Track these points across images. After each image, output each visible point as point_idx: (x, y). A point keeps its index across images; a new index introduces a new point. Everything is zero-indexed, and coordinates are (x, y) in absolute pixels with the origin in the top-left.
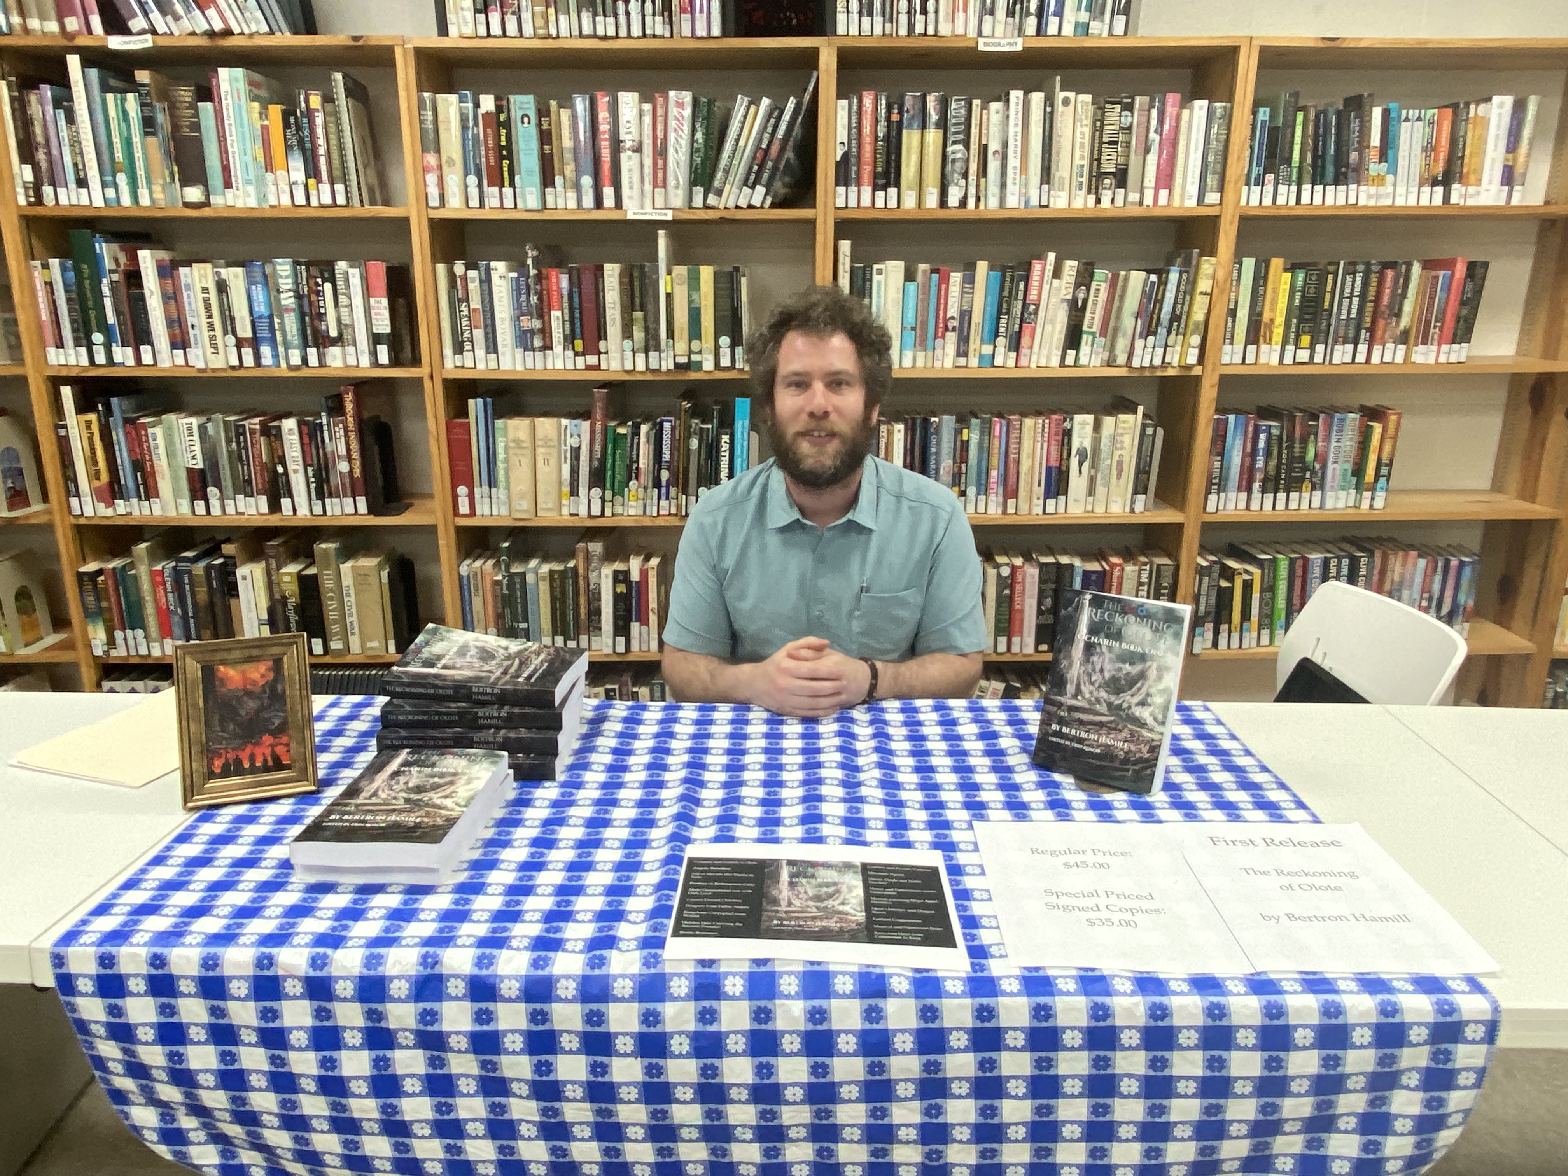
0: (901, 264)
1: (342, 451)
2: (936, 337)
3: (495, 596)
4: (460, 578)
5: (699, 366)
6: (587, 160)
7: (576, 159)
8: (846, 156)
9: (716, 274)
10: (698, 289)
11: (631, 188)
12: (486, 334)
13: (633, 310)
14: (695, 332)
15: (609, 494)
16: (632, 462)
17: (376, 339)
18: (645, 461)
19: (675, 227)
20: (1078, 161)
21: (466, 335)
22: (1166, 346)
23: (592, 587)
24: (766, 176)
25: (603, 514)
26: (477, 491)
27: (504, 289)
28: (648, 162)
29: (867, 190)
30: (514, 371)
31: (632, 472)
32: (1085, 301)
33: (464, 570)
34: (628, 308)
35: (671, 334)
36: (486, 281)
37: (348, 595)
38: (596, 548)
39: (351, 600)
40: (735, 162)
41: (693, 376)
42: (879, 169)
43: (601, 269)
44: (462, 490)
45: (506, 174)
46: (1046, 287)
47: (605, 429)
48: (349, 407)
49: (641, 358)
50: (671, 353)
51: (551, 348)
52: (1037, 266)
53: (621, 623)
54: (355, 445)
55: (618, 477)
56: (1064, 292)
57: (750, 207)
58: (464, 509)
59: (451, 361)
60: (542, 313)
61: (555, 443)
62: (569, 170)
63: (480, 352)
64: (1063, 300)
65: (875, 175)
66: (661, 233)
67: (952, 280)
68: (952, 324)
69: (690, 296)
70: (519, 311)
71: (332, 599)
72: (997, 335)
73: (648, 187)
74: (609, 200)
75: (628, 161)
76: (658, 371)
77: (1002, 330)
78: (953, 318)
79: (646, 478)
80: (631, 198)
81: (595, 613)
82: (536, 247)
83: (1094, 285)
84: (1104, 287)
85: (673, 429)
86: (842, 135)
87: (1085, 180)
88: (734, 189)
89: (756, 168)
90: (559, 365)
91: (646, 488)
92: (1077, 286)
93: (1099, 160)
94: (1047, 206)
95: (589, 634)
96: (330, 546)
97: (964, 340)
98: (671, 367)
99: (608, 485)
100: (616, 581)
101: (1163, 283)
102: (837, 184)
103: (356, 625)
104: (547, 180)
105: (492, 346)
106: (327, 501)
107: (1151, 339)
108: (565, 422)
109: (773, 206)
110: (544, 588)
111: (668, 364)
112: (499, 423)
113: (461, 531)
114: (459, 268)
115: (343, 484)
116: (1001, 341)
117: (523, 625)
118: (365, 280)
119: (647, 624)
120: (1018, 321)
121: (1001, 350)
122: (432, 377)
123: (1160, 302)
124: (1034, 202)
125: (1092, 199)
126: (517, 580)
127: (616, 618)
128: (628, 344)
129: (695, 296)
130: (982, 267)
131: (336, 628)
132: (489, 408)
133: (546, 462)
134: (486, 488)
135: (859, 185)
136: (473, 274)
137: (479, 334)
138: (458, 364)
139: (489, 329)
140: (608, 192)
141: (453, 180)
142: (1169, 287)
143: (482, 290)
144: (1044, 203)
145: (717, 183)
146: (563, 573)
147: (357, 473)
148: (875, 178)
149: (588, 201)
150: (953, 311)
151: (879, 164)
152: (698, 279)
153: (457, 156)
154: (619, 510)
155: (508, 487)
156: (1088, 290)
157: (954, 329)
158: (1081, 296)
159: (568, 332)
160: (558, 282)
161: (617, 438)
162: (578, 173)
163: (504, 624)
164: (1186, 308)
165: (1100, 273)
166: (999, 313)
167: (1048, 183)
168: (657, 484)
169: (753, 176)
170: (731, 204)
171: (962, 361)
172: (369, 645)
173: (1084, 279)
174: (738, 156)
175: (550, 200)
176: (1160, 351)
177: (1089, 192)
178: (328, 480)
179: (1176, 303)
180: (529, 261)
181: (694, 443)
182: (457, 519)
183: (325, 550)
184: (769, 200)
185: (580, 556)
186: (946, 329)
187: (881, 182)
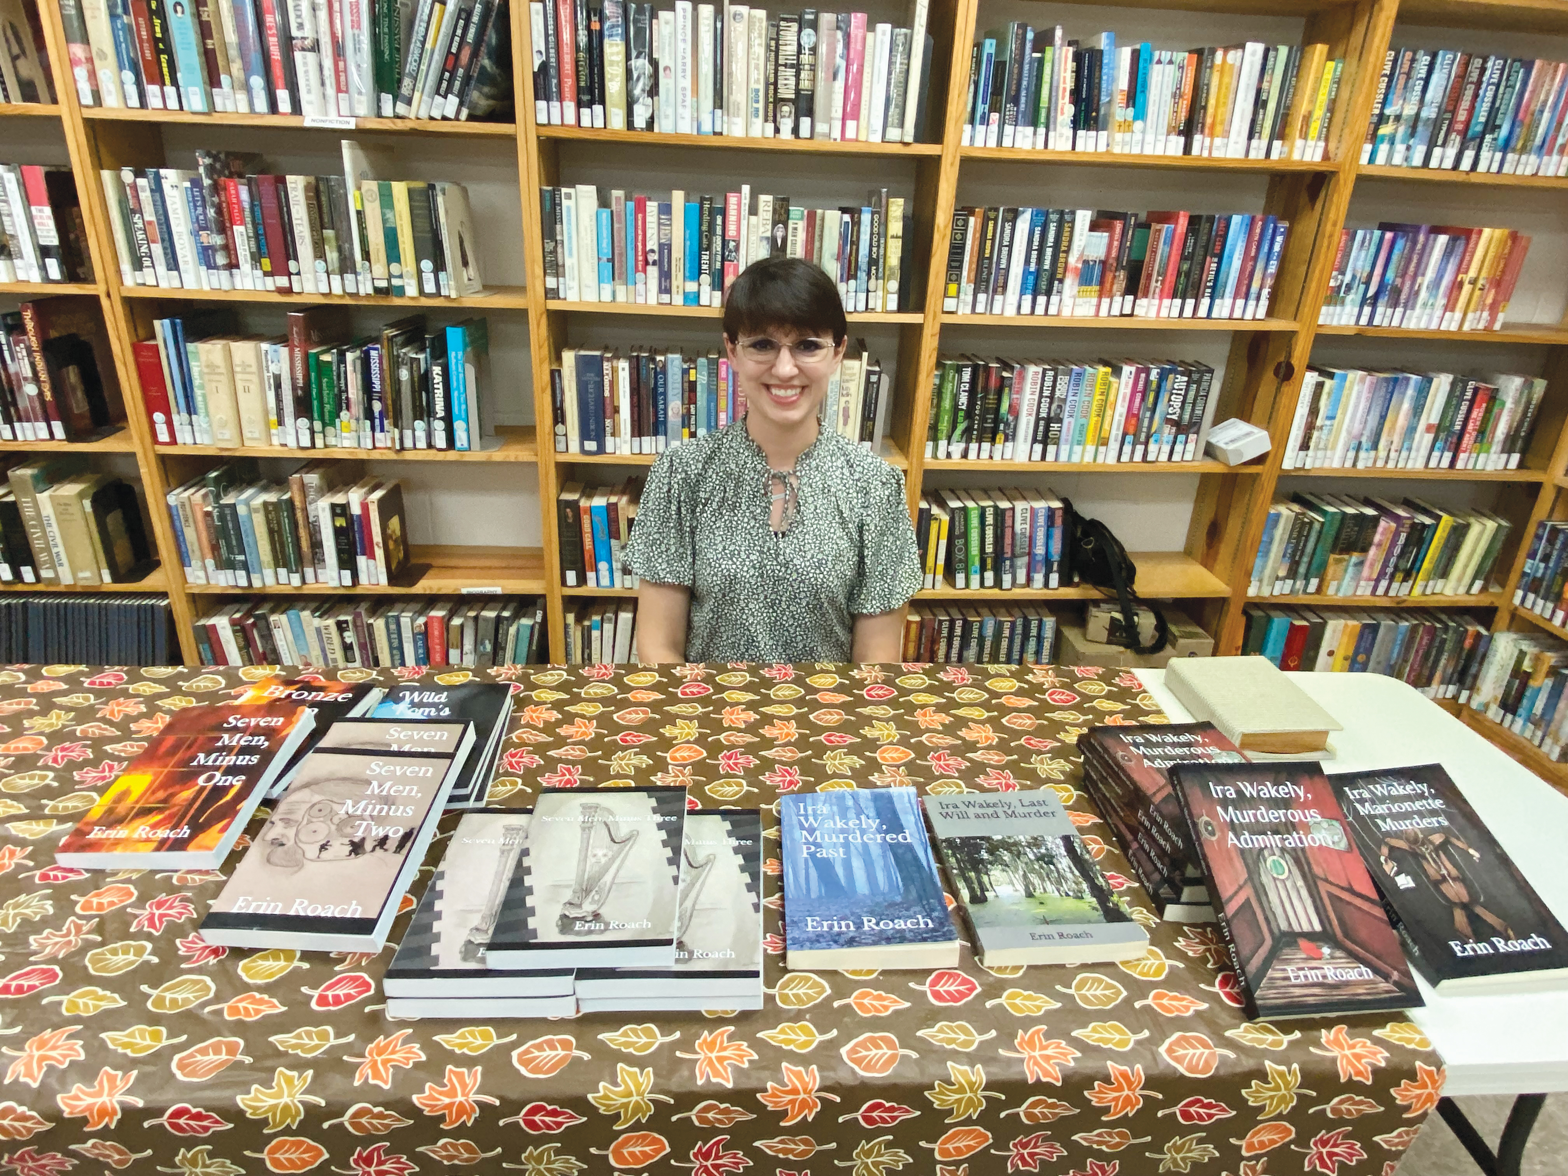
0: (592, 190)
1: (28, 372)
2: (637, 271)
3: (208, 527)
4: (169, 507)
5: (400, 291)
6: (255, 57)
7: (243, 56)
8: (544, 66)
9: (410, 191)
10: (391, 206)
11: (309, 92)
12: (165, 249)
13: (323, 227)
14: (393, 254)
15: (318, 425)
16: (341, 391)
17: (44, 252)
18: (354, 392)
19: (360, 136)
20: (753, 86)
21: (144, 249)
22: (868, 291)
23: (311, 519)
24: (457, 84)
25: (313, 446)
26: (175, 418)
27: (178, 200)
28: (328, 63)
29: (570, 107)
30: (201, 291)
31: (341, 403)
32: (785, 240)
33: (172, 499)
34: (318, 224)
35: (366, 256)
36: (158, 189)
37: (50, 525)
38: (313, 479)
39: (54, 530)
40: (423, 67)
41: (397, 301)
42: (582, 84)
43: (283, 181)
44: (159, 417)
45: (165, 70)
46: (744, 223)
47: (306, 357)
48: (30, 325)
49: (336, 280)
50: (369, 276)
51: (237, 266)
52: (733, 199)
53: (345, 556)
54: (41, 365)
55: (327, 407)
56: (762, 229)
57: (444, 118)
58: (163, 436)
59: (130, 278)
60: (223, 229)
61: (254, 369)
62: (236, 67)
63: (161, 268)
64: (762, 238)
65: (579, 90)
66: (344, 143)
67: (648, 209)
68: (652, 257)
69: (383, 215)
70: (200, 226)
71: (34, 527)
72: (700, 274)
73: (331, 91)
74: (284, 105)
75: (304, 62)
76: (355, 295)
77: (704, 267)
78: (653, 251)
79: (357, 409)
80: (310, 103)
81: (317, 545)
82: (208, 154)
83: (791, 224)
84: (801, 226)
85: (381, 357)
86: (539, 43)
87: (761, 105)
88: (425, 98)
89: (447, 75)
90: (248, 285)
91: (358, 420)
92: (775, 224)
93: (775, 84)
94: (721, 134)
95: (314, 565)
96: (26, 472)
97: (665, 275)
98: (370, 291)
99: (316, 415)
100: (334, 515)
101: (857, 223)
102: (537, 98)
103: (63, 556)
104: (213, 80)
105: (173, 264)
106: (17, 425)
107: (852, 282)
108: (265, 346)
109: (471, 118)
110: (259, 520)
111: (366, 288)
112: (191, 347)
113: (163, 459)
114: (127, 175)
115: (33, 409)
116: (705, 279)
117: (241, 558)
118: (23, 184)
119: (374, 558)
120: (719, 258)
121: (706, 289)
122: (108, 295)
123: (856, 243)
124: (707, 127)
125: (770, 127)
126: (228, 511)
127: (340, 552)
128: (320, 264)
129: (389, 215)
130: (678, 197)
131: (43, 557)
132: (179, 328)
133: (247, 390)
134: (185, 416)
135: (561, 100)
136: (142, 182)
137: (157, 249)
138: (140, 281)
139: (167, 244)
140: (283, 95)
141: (107, 73)
142: (862, 229)
143: (154, 201)
144: (718, 130)
145: (405, 91)
146: (277, 505)
147: (48, 396)
148: (578, 94)
149: (261, 104)
150: (652, 244)
151: (583, 78)
152: (391, 195)
153: (108, 46)
154: (331, 441)
155: (207, 414)
156: (786, 228)
157: (654, 263)
158: (780, 234)
159: (254, 250)
160: (238, 196)
161: (321, 366)
162: (247, 71)
163: (220, 555)
164: (882, 252)
165: (796, 211)
166: (701, 249)
167: (721, 107)
168: (369, 414)
169: (445, 84)
170: (423, 114)
171: (665, 298)
172: (81, 575)
173: (781, 217)
174: (425, 61)
175: (218, 101)
176: (862, 296)
177: (766, 120)
178: (15, 404)
179: (871, 246)
180: (201, 170)
181: (404, 374)
182: (157, 447)
183: (20, 477)
184: (465, 113)
185: (295, 488)
186: (646, 263)
187: (585, 98)
